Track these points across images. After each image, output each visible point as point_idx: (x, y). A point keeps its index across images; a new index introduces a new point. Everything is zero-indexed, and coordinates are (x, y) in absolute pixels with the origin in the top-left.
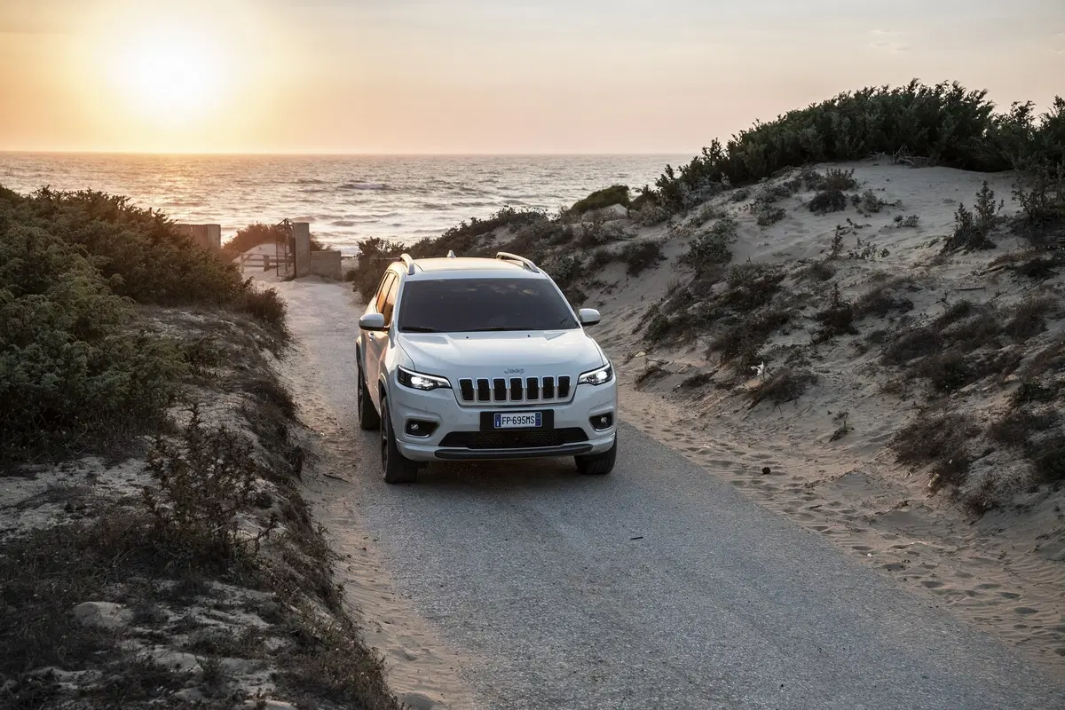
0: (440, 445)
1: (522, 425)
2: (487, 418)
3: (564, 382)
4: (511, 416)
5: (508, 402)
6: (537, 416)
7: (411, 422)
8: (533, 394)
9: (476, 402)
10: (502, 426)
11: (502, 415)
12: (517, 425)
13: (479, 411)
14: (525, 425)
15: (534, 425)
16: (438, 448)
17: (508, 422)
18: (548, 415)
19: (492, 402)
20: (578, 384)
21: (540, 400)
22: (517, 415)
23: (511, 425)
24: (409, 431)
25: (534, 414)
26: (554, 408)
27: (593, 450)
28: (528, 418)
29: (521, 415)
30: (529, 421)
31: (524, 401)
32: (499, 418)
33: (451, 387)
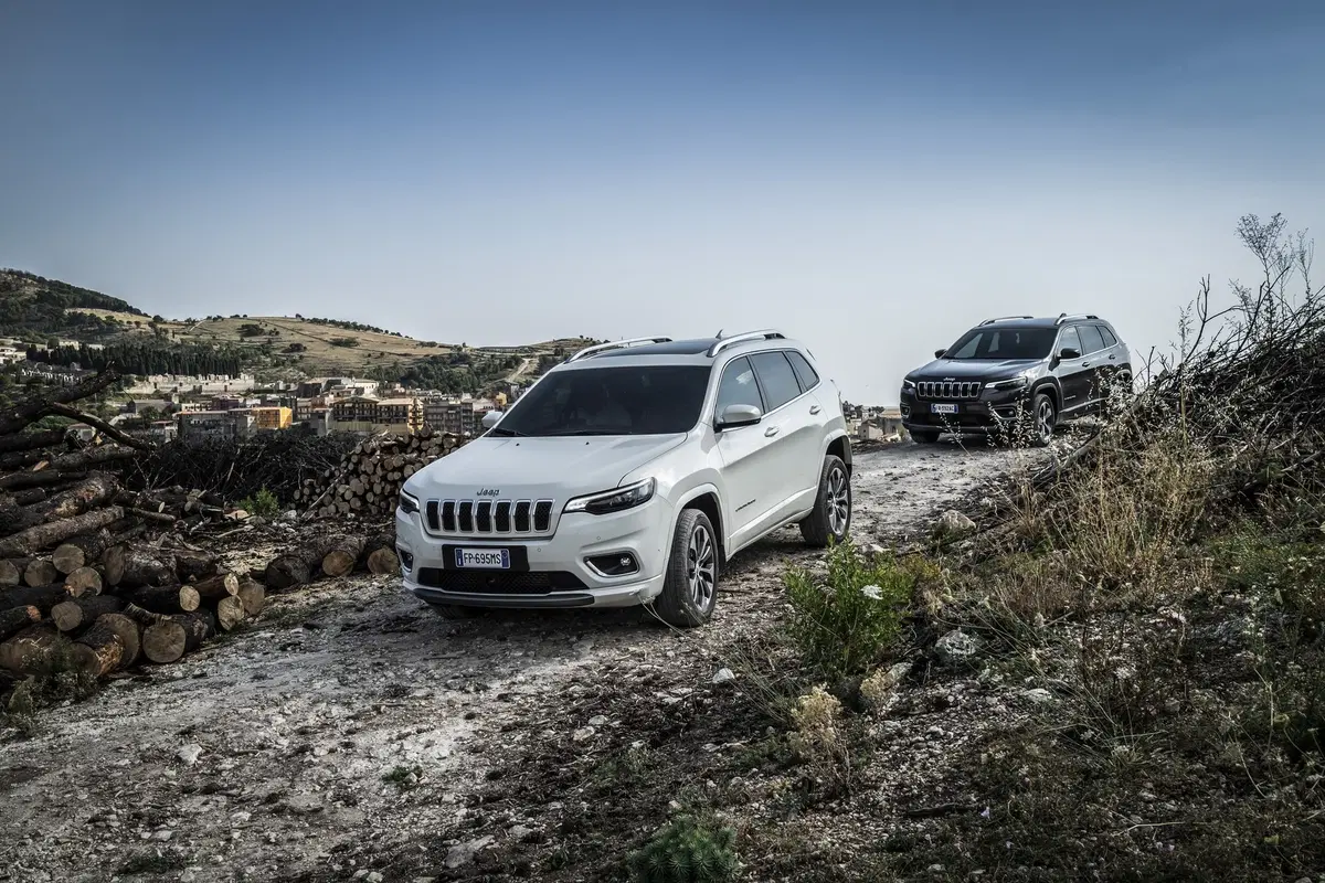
0: (418, 583)
1: (486, 565)
2: (449, 552)
3: (544, 509)
4: (475, 552)
5: (473, 533)
6: (505, 554)
8: (503, 525)
9: (441, 531)
10: (465, 565)
11: (464, 551)
12: (480, 565)
13: (443, 543)
14: (490, 565)
15: (501, 565)
16: (416, 586)
17: (472, 559)
18: (519, 554)
20: (564, 512)
21: (513, 533)
22: (480, 552)
23: (473, 564)
25: (499, 552)
26: (528, 544)
27: (596, 601)
28: (493, 556)
29: (485, 552)
30: (494, 560)
31: (494, 533)
32: (461, 555)
33: (420, 511)
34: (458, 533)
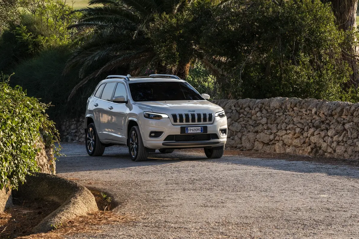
0: (164, 140)
1: (196, 132)
2: (183, 129)
3: (210, 115)
4: (192, 128)
5: (190, 123)
6: (201, 128)
7: (152, 132)
9: (178, 123)
10: (189, 132)
11: (189, 128)
12: (194, 132)
13: (180, 126)
15: (200, 132)
16: (163, 142)
17: (191, 130)
18: (205, 129)
19: (184, 123)
20: (215, 116)
21: (202, 123)
22: (194, 128)
23: (192, 132)
24: (150, 136)
25: (200, 128)
26: (207, 125)
27: (221, 142)
29: (196, 128)
30: (198, 130)
31: (196, 123)
32: (187, 129)
33: (169, 118)
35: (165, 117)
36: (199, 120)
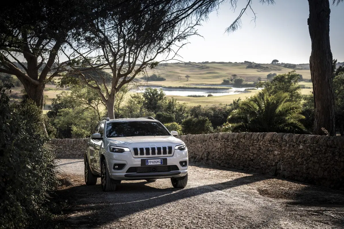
0: (126, 172)
1: (156, 164)
2: (143, 161)
3: (170, 148)
4: (152, 160)
5: (151, 156)
6: (161, 161)
7: (115, 165)
9: (139, 156)
10: (149, 164)
11: (149, 160)
12: (154, 164)
13: (141, 159)
14: (157, 164)
15: (160, 164)
16: (126, 174)
17: (151, 163)
18: (165, 160)
20: (175, 149)
21: (162, 155)
22: (154, 160)
23: (152, 164)
24: (114, 168)
25: (160, 160)
26: (167, 158)
27: (181, 173)
29: (155, 160)
30: (158, 162)
31: (156, 155)
32: (147, 162)
33: (130, 151)
34: (145, 156)
35: (127, 150)
36: (159, 153)
